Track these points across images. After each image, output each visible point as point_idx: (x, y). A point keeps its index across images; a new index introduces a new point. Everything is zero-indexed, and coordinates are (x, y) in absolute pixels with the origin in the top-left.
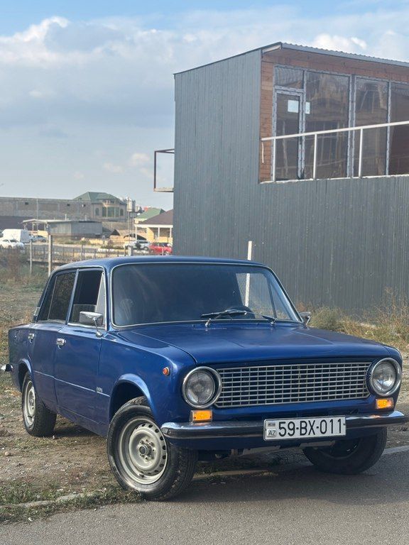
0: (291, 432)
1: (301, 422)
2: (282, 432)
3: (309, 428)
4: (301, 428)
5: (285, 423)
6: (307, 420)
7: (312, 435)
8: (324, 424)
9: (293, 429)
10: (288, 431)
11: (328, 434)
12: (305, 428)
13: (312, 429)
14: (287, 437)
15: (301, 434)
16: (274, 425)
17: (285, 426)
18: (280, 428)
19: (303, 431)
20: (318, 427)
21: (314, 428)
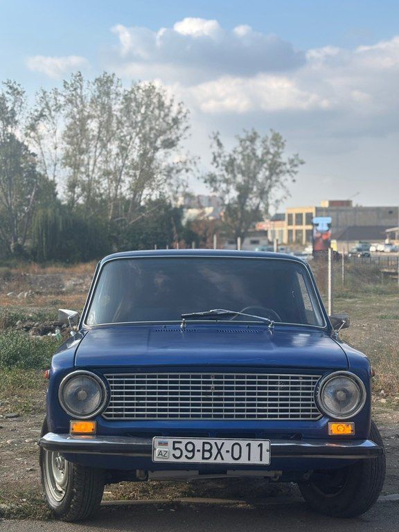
0: (190, 455)
1: (204, 443)
2: (178, 453)
3: (215, 451)
4: (204, 451)
5: (180, 442)
6: (212, 442)
7: (219, 460)
8: (236, 447)
9: (193, 451)
10: (185, 453)
11: (244, 460)
12: (210, 451)
13: (219, 452)
14: (183, 460)
15: (203, 458)
16: (166, 444)
17: (182, 446)
18: (175, 449)
19: (207, 455)
20: (228, 452)
21: (223, 451)
